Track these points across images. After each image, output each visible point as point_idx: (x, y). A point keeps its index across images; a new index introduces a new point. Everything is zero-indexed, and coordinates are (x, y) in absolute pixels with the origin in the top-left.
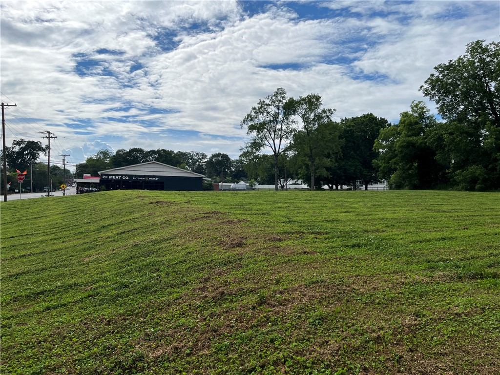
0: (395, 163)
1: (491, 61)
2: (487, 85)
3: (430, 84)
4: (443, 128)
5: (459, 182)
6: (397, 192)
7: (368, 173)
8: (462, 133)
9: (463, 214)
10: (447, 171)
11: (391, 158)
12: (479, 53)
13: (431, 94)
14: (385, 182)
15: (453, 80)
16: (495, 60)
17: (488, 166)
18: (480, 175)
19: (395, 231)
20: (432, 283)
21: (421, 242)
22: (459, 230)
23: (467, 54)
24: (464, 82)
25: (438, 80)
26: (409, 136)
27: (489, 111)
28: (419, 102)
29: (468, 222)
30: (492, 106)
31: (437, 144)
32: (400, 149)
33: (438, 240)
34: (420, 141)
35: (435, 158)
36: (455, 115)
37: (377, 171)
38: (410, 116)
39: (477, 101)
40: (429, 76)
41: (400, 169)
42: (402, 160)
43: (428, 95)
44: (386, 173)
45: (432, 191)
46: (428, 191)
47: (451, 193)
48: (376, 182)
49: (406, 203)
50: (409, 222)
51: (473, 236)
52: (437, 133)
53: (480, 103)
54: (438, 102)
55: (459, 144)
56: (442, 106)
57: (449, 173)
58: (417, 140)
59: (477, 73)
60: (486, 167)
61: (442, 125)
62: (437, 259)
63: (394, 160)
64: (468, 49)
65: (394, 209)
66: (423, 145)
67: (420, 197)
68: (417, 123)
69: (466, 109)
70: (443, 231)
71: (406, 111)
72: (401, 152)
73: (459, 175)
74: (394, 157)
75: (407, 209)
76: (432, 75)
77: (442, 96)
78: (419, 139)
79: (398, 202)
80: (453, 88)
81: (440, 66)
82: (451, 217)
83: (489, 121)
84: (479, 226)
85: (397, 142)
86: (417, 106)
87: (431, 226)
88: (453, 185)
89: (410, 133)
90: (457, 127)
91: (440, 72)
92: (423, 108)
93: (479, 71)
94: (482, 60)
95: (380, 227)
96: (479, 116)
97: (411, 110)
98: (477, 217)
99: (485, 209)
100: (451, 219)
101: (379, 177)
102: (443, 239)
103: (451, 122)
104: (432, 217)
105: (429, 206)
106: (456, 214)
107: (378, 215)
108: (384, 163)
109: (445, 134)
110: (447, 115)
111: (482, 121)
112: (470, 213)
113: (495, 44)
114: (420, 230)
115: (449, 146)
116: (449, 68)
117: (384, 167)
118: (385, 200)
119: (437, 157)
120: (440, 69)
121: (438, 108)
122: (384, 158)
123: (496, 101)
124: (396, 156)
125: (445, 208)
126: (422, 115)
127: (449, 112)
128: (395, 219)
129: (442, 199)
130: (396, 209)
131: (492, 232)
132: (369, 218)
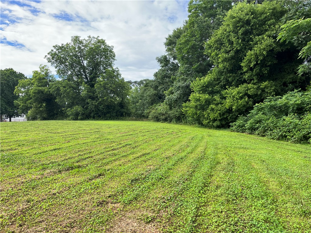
0: (30, 103)
1: (84, 49)
2: (82, 62)
3: (51, 55)
4: (60, 83)
5: (70, 115)
6: (32, 122)
7: (11, 110)
8: (70, 87)
9: (69, 134)
10: (63, 109)
11: (27, 100)
12: (78, 43)
13: (52, 62)
14: (25, 115)
15: (64, 56)
16: (86, 49)
17: (84, 106)
18: (80, 111)
19: (24, 149)
20: (42, 178)
21: (40, 153)
22: (65, 143)
23: (71, 42)
24: (71, 58)
25: (55, 54)
26: (39, 86)
27: (84, 76)
28: (45, 66)
29: (70, 138)
30: (85, 74)
31: (56, 93)
32: (33, 95)
33: (51, 151)
34: (46, 90)
35: (56, 101)
36: (66, 76)
37: (18, 108)
38: (39, 74)
39: (78, 70)
40: (50, 51)
41: (34, 107)
42: (35, 101)
43: (50, 62)
44: (24, 110)
45: (54, 121)
46: (52, 121)
47: (65, 122)
48: (18, 116)
49: (35, 129)
50: (35, 141)
51: (71, 146)
52: (57, 86)
53: (79, 71)
54: (56, 68)
55: (69, 93)
56: (59, 70)
57: (64, 110)
58: (44, 90)
59: (77, 54)
60: (83, 107)
61: (59, 82)
62: (49, 162)
63: (29, 101)
64: (72, 40)
65: (27, 134)
66: (48, 93)
67: (46, 125)
68: (44, 79)
69: (72, 74)
70: (55, 145)
71: (36, 70)
72: (34, 96)
73: (69, 112)
74: (29, 100)
75: (36, 133)
76: (52, 50)
77: (58, 64)
78: (46, 89)
79: (30, 129)
80: (64, 60)
81: (56, 46)
82: (62, 136)
83: (84, 81)
84: (76, 140)
85: (31, 89)
86: (43, 68)
87: (49, 142)
88: (67, 117)
89: (40, 85)
90: (67, 83)
91: (57, 50)
92: (47, 70)
93: (78, 53)
94: (79, 48)
95: (13, 147)
96: (79, 78)
97: (40, 70)
98: (76, 135)
99: (81, 130)
100: (62, 137)
101: (19, 112)
102: (55, 150)
103: (64, 80)
104: (51, 137)
105: (50, 130)
106: (65, 134)
107: (14, 138)
108: (23, 103)
109: (61, 87)
110: (61, 76)
111: (80, 81)
112: (72, 133)
113: (85, 40)
114: (41, 146)
115: (63, 94)
116: (62, 48)
117: (23, 106)
118: (21, 128)
119: (57, 100)
120: (56, 48)
121: (56, 71)
122: (22, 100)
123: (87, 72)
124: (31, 98)
125: (59, 131)
126: (47, 74)
127: (63, 74)
128: (25, 140)
129: (59, 125)
130: (28, 133)
131: (82, 143)
132: (7, 141)
